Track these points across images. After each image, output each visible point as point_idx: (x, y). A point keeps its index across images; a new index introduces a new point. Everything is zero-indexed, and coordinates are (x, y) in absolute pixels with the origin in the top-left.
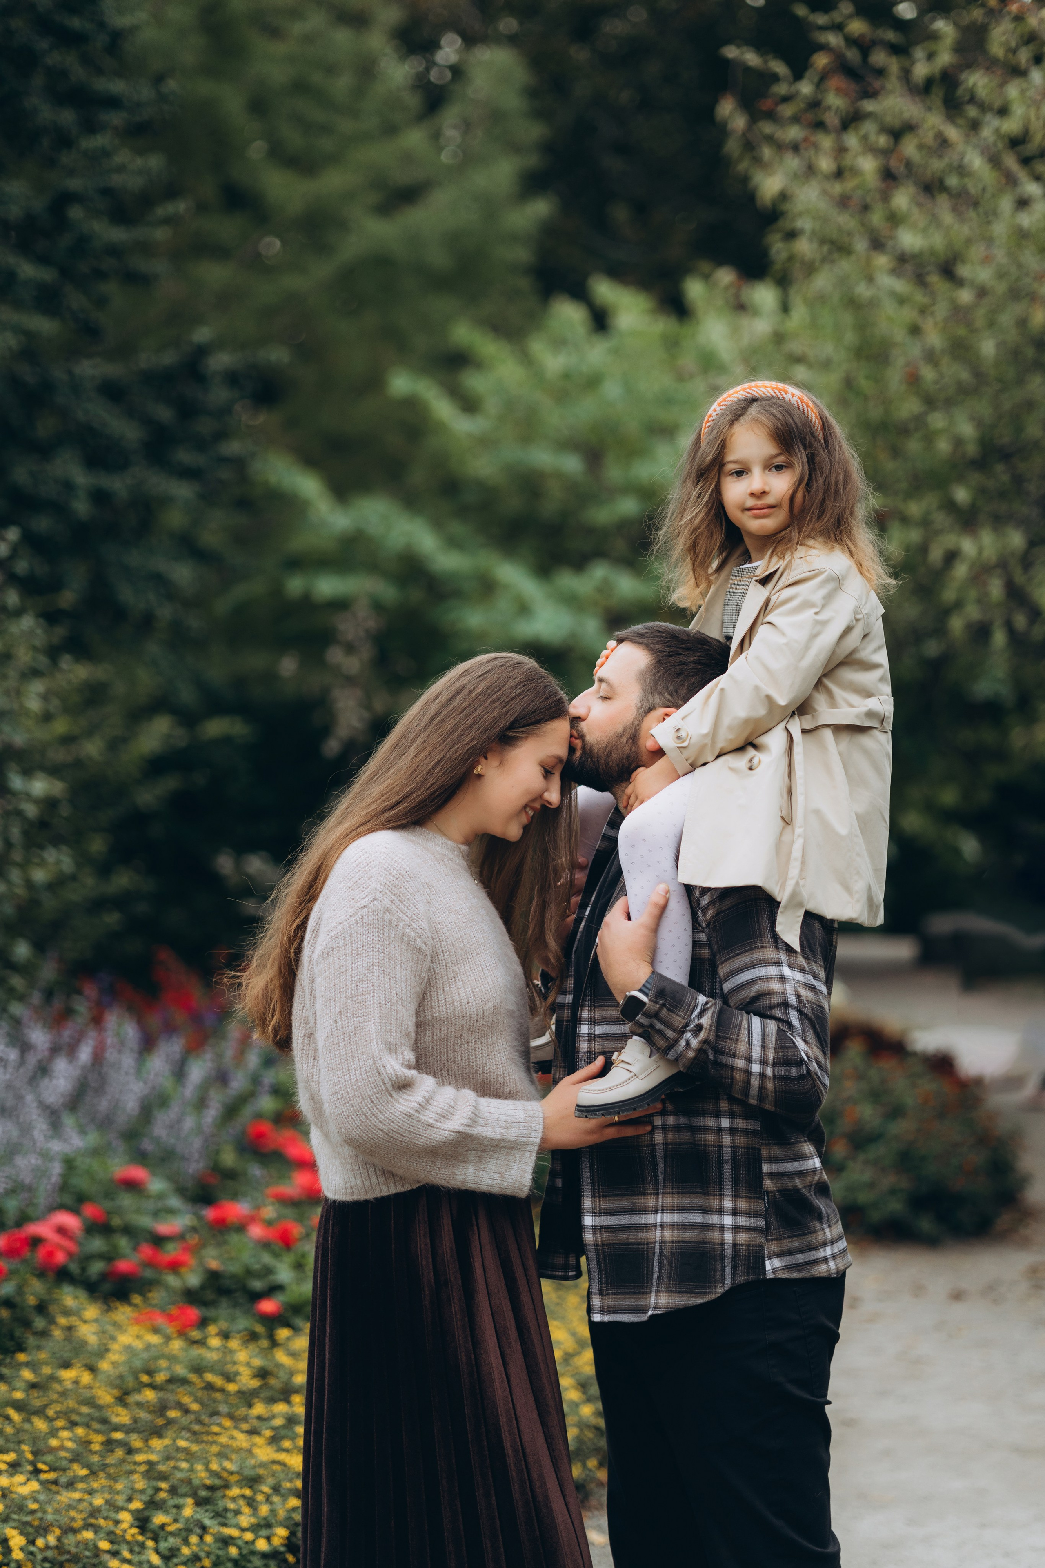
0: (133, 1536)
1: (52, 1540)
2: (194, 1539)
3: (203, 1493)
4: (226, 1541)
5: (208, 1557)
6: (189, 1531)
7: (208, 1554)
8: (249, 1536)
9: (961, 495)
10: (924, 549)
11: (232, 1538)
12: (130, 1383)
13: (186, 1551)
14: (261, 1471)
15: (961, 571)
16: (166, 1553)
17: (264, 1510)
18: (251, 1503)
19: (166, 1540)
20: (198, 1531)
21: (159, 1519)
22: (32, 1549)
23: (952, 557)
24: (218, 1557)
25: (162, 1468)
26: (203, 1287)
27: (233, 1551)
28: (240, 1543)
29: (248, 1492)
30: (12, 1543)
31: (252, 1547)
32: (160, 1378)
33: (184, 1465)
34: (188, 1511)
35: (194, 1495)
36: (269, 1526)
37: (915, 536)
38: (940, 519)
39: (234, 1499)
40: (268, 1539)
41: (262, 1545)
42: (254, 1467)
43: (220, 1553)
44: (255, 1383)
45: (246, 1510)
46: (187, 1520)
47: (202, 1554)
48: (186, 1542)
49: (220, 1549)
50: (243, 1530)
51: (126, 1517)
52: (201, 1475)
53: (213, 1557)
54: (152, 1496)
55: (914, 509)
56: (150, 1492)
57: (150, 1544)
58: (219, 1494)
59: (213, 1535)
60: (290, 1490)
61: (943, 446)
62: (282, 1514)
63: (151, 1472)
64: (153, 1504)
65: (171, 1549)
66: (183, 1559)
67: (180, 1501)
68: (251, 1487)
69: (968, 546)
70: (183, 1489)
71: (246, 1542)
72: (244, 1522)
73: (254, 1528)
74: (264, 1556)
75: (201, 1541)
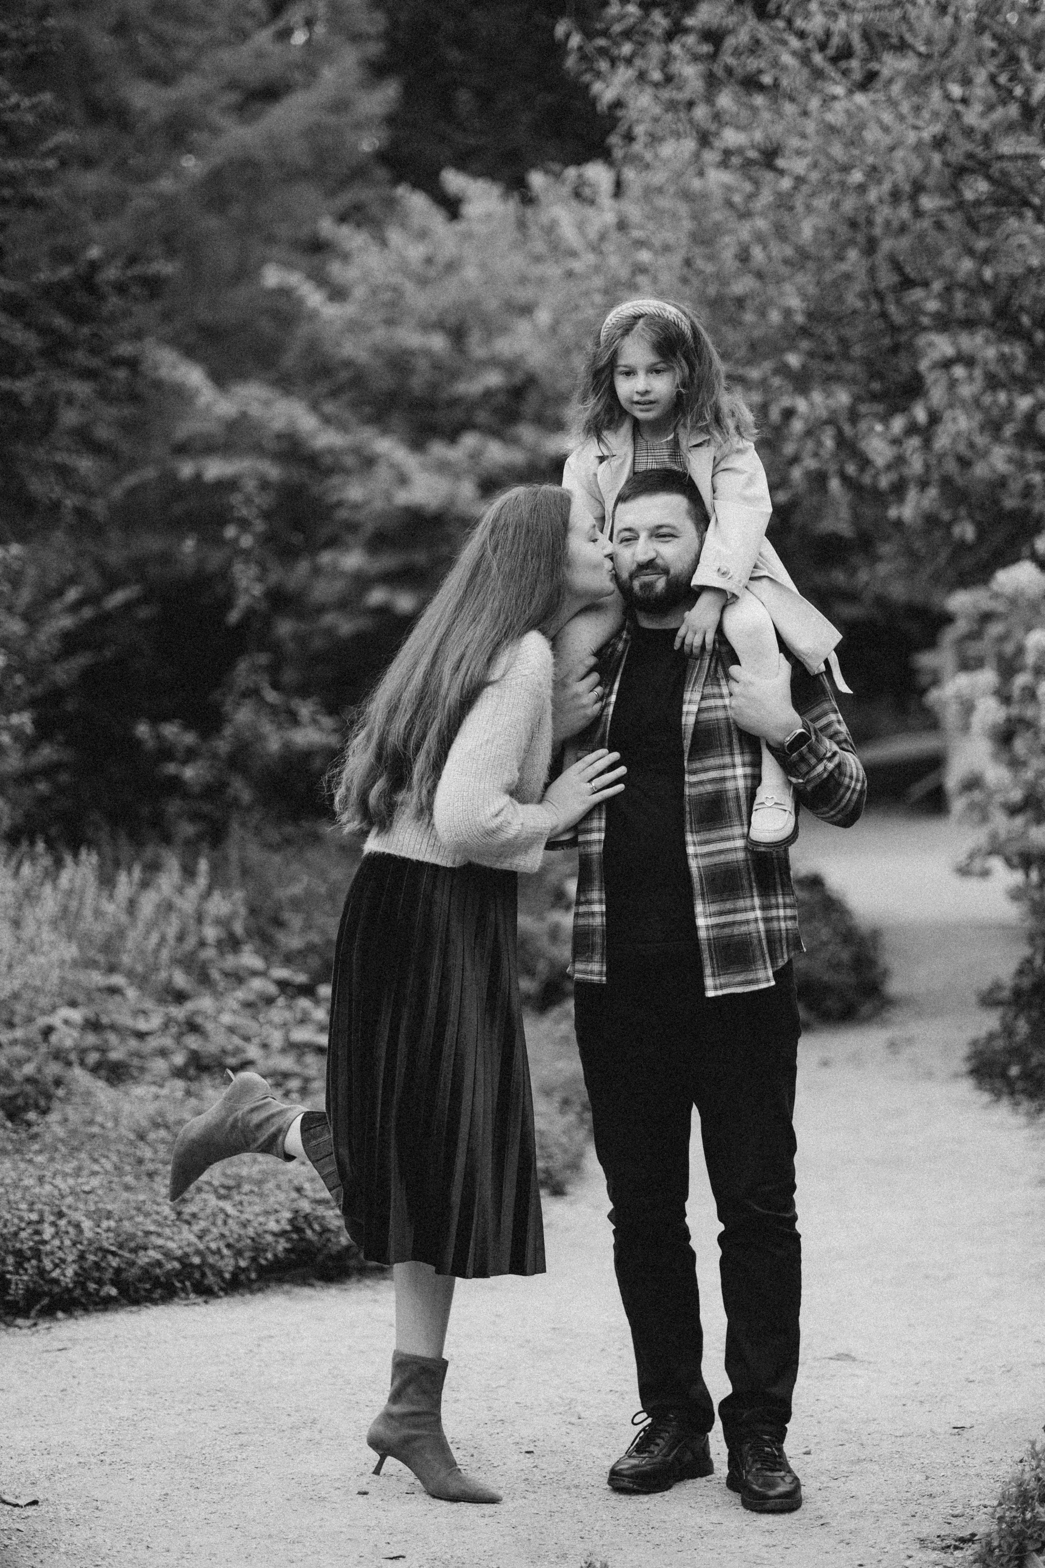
1: (112, 1223)
2: (220, 1222)
3: (222, 1191)
4: (245, 1224)
5: (232, 1236)
6: (214, 1216)
7: (232, 1233)
8: (261, 1219)
9: (794, 360)
11: (248, 1221)
12: (147, 1125)
13: (215, 1230)
15: (797, 426)
16: (199, 1233)
18: (261, 1195)
19: (198, 1224)
22: (98, 1230)
23: (789, 414)
24: (240, 1235)
26: (187, 1065)
27: (251, 1230)
28: (255, 1224)
30: (83, 1225)
31: (264, 1227)
34: (213, 1201)
35: (216, 1191)
36: (276, 1211)
38: (776, 381)
40: (278, 1221)
41: (273, 1226)
43: (241, 1232)
45: (258, 1200)
47: (227, 1233)
48: (214, 1224)
49: (240, 1229)
50: (256, 1215)
53: (235, 1235)
55: (754, 374)
57: (186, 1227)
61: (775, 317)
62: (285, 1203)
65: (202, 1231)
66: (213, 1236)
69: (802, 405)
70: (206, 1187)
71: (261, 1224)
72: (257, 1209)
73: (267, 1213)
74: (274, 1234)
75: (225, 1223)
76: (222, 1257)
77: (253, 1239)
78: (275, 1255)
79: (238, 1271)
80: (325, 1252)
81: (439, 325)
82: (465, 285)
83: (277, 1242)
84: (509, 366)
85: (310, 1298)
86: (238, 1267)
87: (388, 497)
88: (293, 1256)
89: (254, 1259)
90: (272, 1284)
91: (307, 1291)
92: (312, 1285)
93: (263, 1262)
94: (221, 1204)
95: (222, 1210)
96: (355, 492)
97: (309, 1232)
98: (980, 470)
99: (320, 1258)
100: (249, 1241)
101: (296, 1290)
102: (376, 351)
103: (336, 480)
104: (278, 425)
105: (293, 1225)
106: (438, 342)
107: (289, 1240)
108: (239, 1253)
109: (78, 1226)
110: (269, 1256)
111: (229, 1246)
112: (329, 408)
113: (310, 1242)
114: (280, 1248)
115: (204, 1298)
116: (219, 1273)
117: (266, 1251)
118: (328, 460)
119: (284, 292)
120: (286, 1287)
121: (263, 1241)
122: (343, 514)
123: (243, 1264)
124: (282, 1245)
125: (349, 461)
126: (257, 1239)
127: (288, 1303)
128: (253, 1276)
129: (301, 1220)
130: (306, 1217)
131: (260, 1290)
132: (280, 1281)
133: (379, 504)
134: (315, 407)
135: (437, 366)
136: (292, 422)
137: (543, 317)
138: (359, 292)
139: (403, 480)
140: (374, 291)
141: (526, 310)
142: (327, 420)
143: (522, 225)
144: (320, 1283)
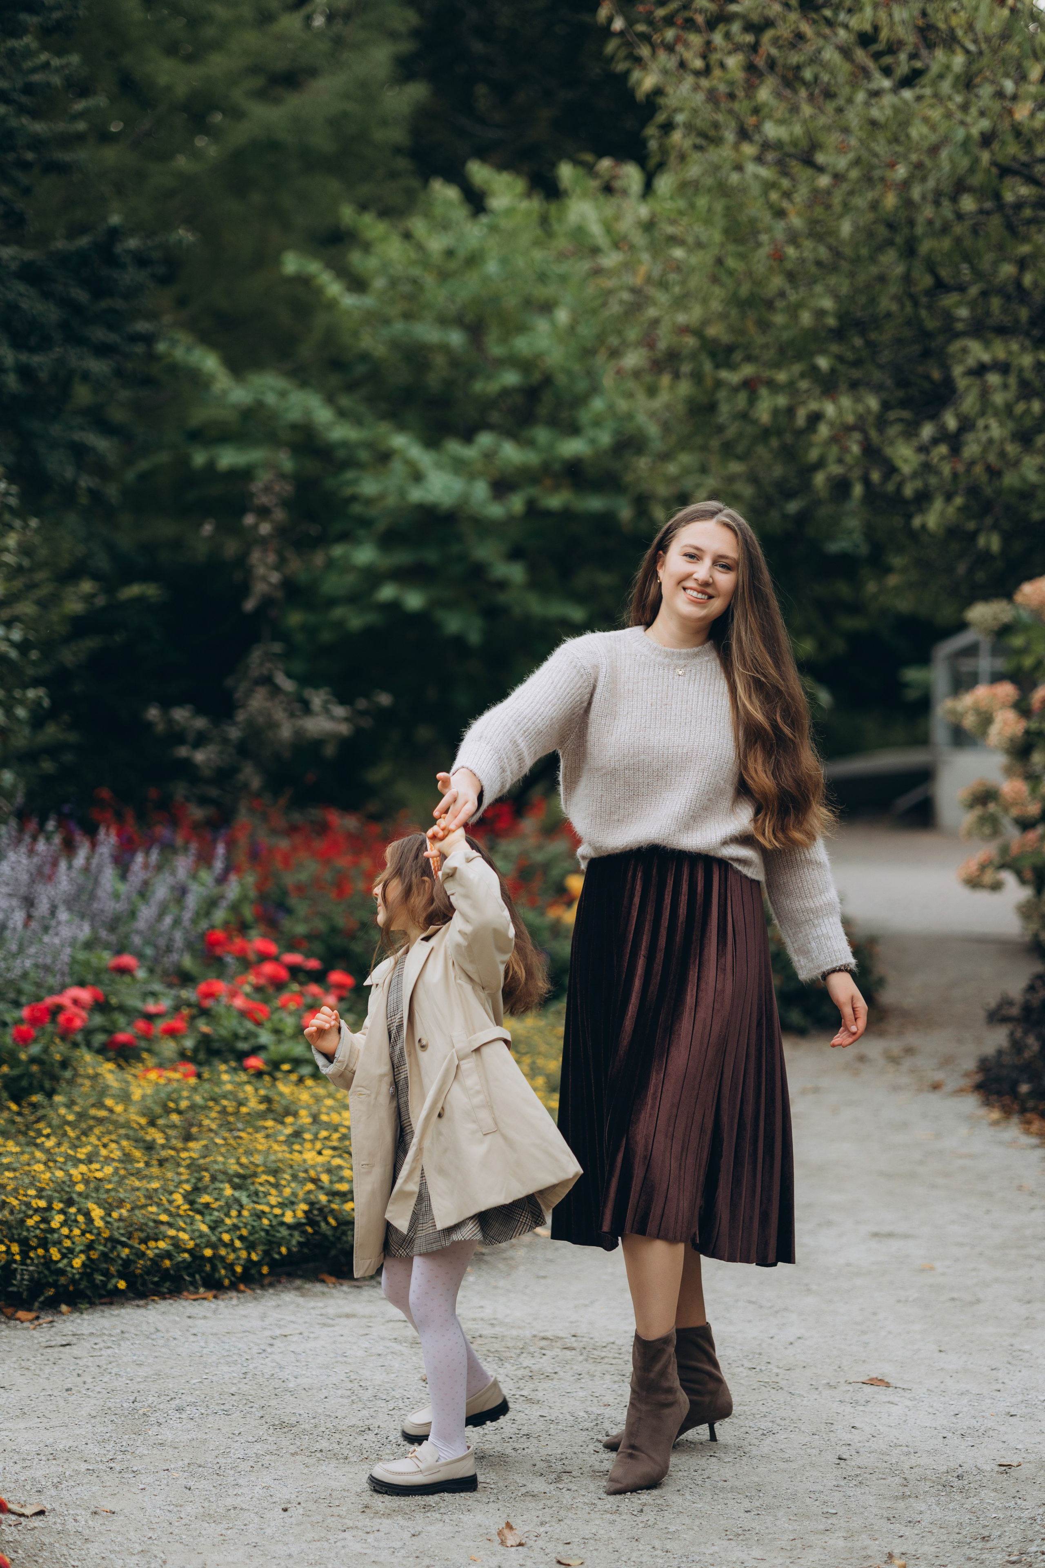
0: (185, 1211)
1: (124, 1212)
2: (234, 1213)
4: (260, 1215)
5: (245, 1227)
6: (228, 1206)
7: (246, 1225)
9: (823, 363)
10: (790, 411)
11: (263, 1212)
12: (158, 1110)
13: (228, 1221)
14: (281, 1165)
15: (824, 431)
16: (212, 1224)
17: (287, 1191)
18: (276, 1186)
19: (211, 1215)
20: (237, 1207)
21: (206, 1198)
22: (109, 1219)
23: (815, 418)
24: (253, 1227)
25: (202, 1161)
26: (197, 1050)
27: (265, 1222)
28: (270, 1216)
29: (272, 1179)
30: (93, 1214)
31: (280, 1219)
32: (184, 1104)
33: (220, 1159)
34: (228, 1191)
35: (230, 1181)
36: (292, 1203)
37: (782, 401)
38: (804, 385)
39: (261, 1184)
40: (294, 1214)
41: (289, 1218)
42: (275, 1162)
43: (255, 1224)
44: (263, 1107)
45: (273, 1191)
46: (228, 1198)
47: (241, 1225)
48: (228, 1215)
49: (254, 1221)
50: (272, 1207)
51: (178, 1198)
52: (233, 1168)
53: (249, 1227)
54: (195, 1184)
55: (782, 377)
56: (193, 1180)
57: (198, 1217)
58: (249, 1181)
59: (249, 1210)
60: (305, 1179)
61: (806, 318)
62: (301, 1194)
63: (193, 1166)
64: (196, 1190)
65: (215, 1222)
66: (225, 1228)
67: (222, 1186)
68: (274, 1176)
69: (830, 409)
70: (221, 1177)
71: (276, 1216)
72: (273, 1200)
73: (281, 1205)
74: (289, 1227)
75: (240, 1215)
76: (235, 1250)
77: (267, 1232)
78: (288, 1249)
79: (249, 1264)
80: (339, 1246)
81: (459, 321)
82: (486, 279)
83: (291, 1235)
84: (525, 365)
85: (323, 1293)
86: (249, 1260)
87: (402, 493)
88: (306, 1250)
89: (266, 1253)
90: (284, 1280)
91: (319, 1287)
92: (323, 1281)
93: (277, 1256)
94: (237, 1194)
95: (237, 1201)
96: (369, 487)
97: (323, 1224)
98: (1010, 480)
99: (333, 1252)
100: (263, 1234)
101: (308, 1286)
102: (395, 344)
103: (350, 475)
104: (294, 415)
105: (307, 1217)
106: (456, 338)
107: (304, 1232)
108: (250, 1246)
109: (87, 1214)
110: (284, 1250)
111: (241, 1238)
112: (345, 401)
113: (325, 1236)
114: (294, 1242)
115: (214, 1292)
116: (230, 1267)
117: (280, 1245)
118: (341, 454)
119: (304, 281)
120: (298, 1282)
121: (278, 1235)
122: (357, 509)
123: (254, 1257)
124: (297, 1237)
125: (364, 455)
126: (272, 1233)
127: (301, 1300)
128: (265, 1270)
129: (316, 1212)
130: (321, 1210)
131: (271, 1285)
132: (291, 1276)
133: (391, 501)
134: (330, 399)
135: (455, 362)
136: (307, 412)
137: (562, 316)
138: (379, 283)
139: (417, 477)
140: (394, 283)
141: (547, 307)
142: (342, 414)
143: (544, 221)
144: (333, 1279)
